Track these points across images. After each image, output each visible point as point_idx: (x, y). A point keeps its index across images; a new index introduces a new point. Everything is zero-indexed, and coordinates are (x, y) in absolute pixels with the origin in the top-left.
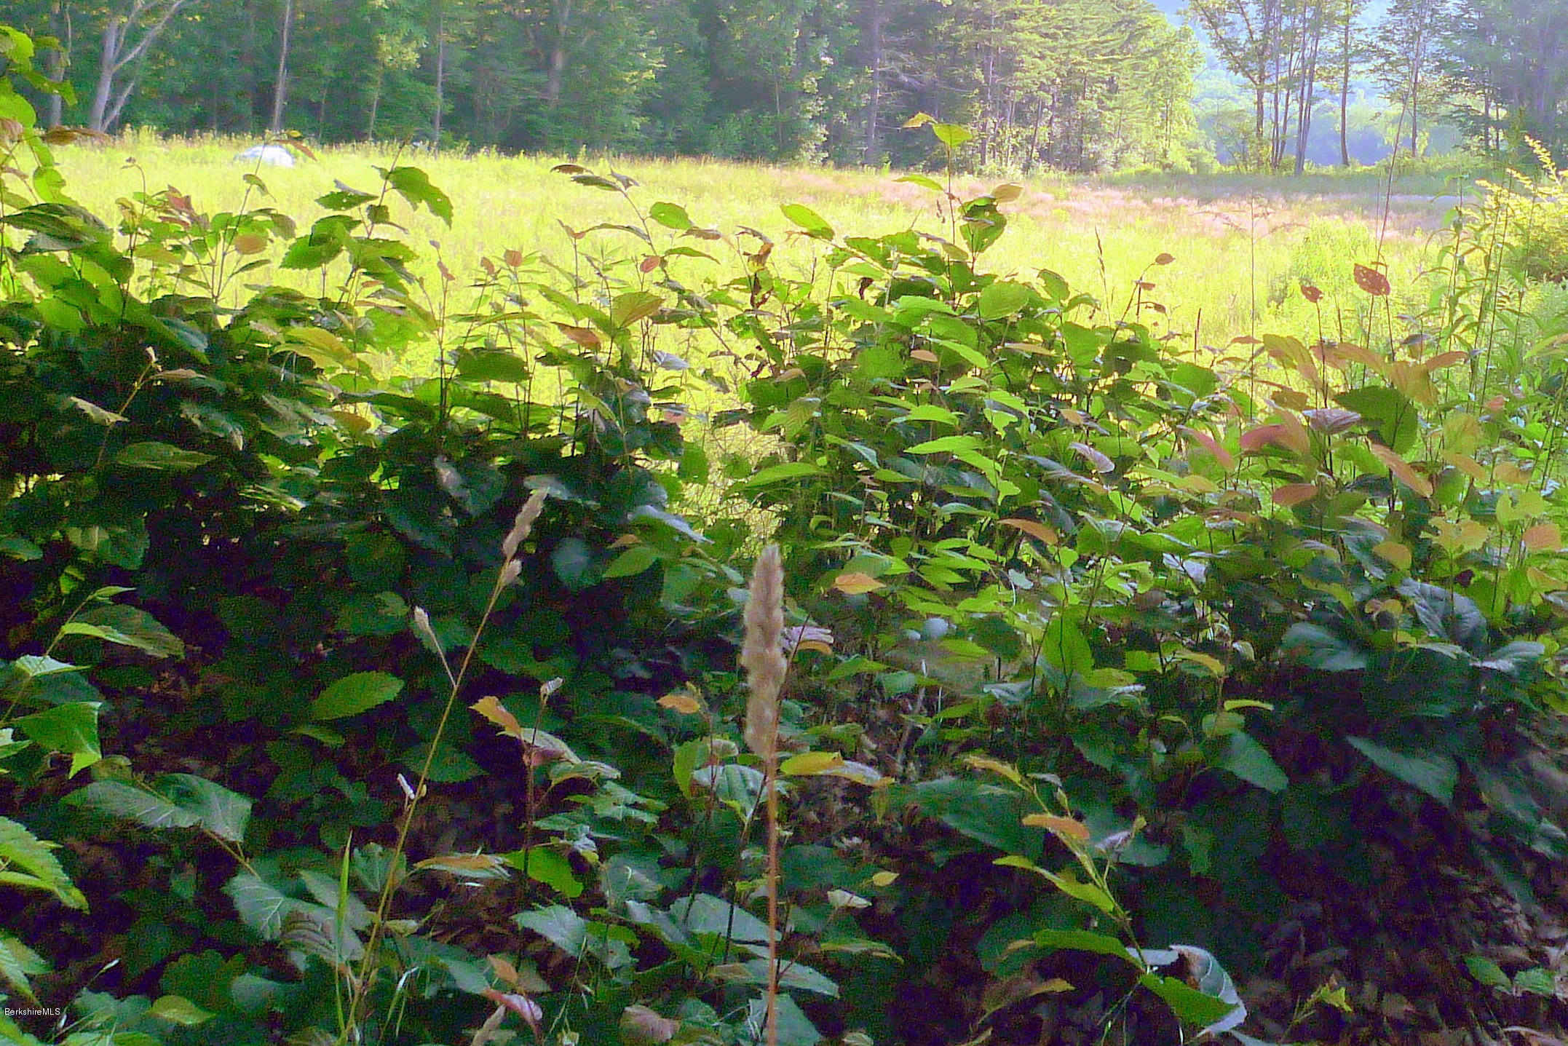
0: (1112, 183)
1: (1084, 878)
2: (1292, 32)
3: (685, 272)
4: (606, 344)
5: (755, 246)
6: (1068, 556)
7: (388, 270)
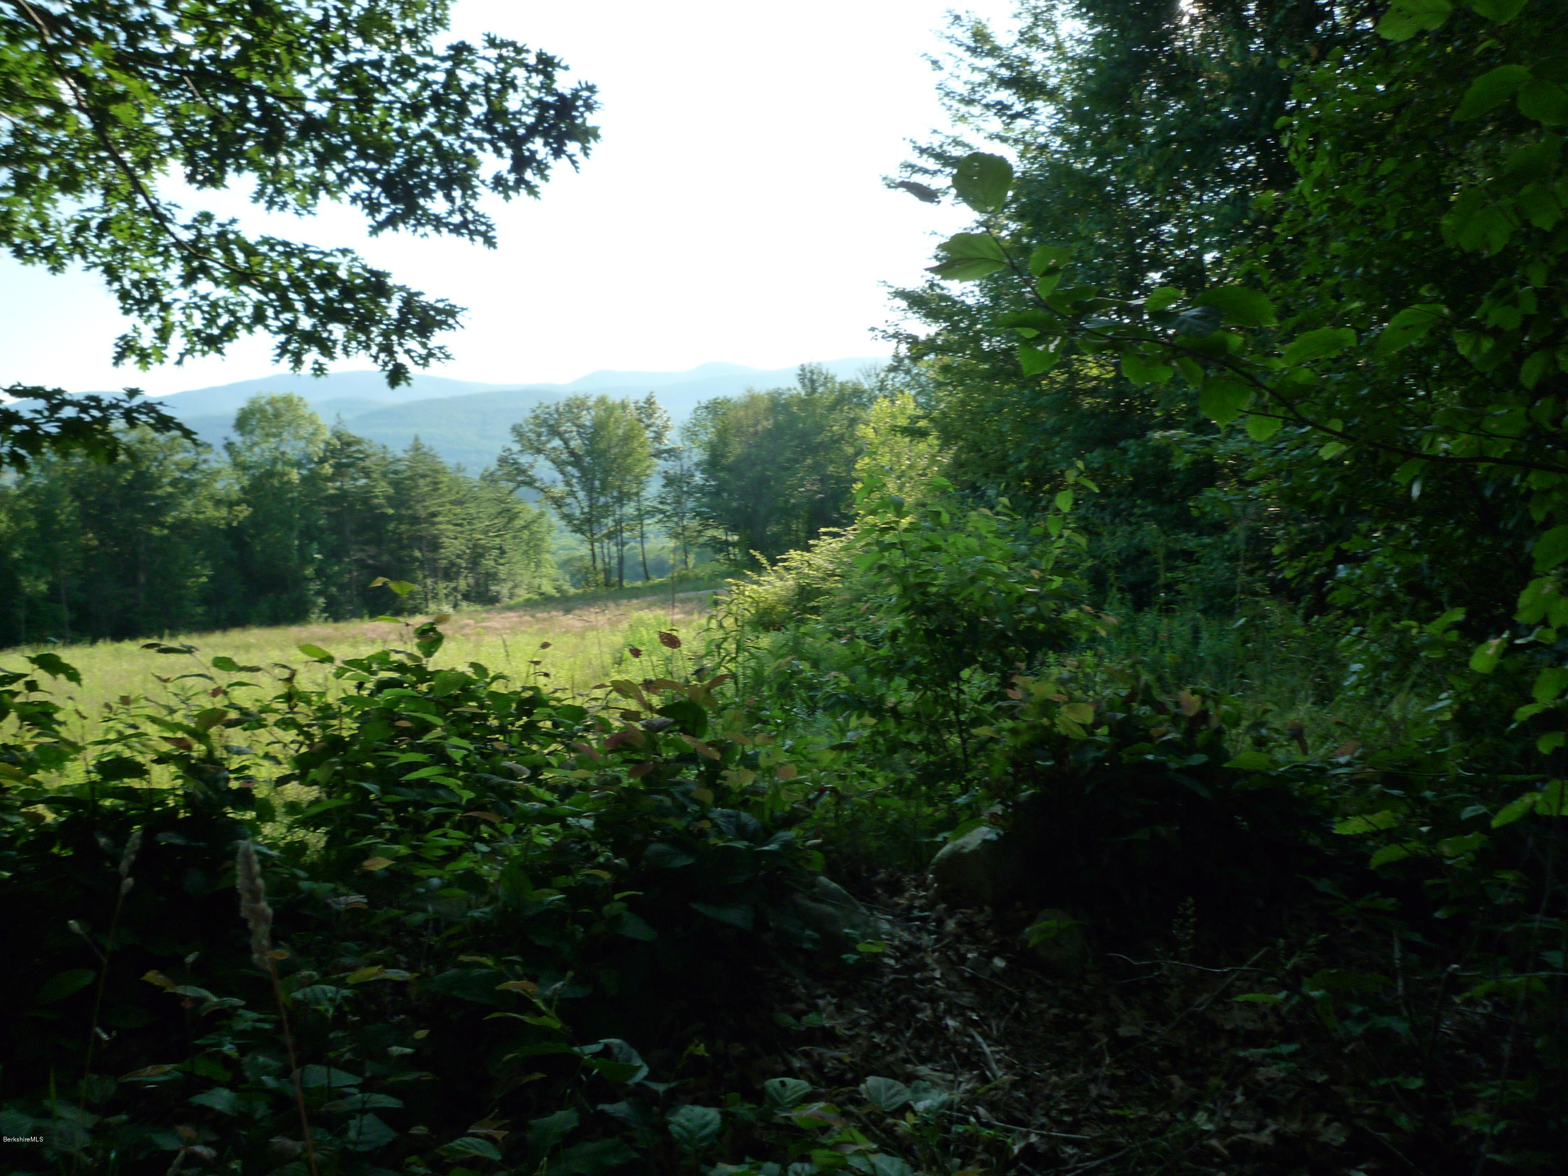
0: (510, 608)
1: (540, 1013)
2: (606, 505)
3: (241, 697)
4: (196, 746)
5: (286, 674)
6: (509, 828)
7: (44, 720)
